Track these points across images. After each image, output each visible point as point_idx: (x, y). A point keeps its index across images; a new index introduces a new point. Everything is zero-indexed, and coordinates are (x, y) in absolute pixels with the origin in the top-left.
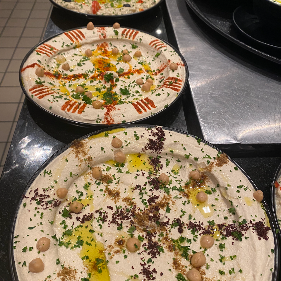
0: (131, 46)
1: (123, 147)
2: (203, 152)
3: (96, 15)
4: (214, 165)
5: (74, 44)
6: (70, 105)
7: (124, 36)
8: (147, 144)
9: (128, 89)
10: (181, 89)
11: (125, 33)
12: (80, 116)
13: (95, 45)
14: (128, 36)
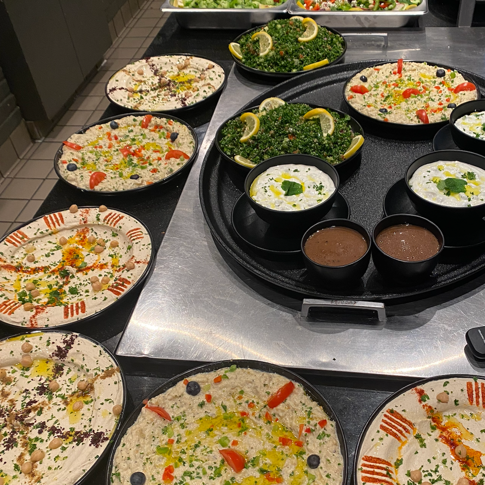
0: (111, 233)
1: (31, 352)
2: (97, 364)
3: (93, 190)
4: (99, 377)
5: (50, 231)
6: (5, 305)
7: (106, 221)
8: (55, 351)
9: (77, 287)
10: (123, 293)
11: (107, 219)
12: (9, 317)
13: (75, 230)
14: (109, 223)
